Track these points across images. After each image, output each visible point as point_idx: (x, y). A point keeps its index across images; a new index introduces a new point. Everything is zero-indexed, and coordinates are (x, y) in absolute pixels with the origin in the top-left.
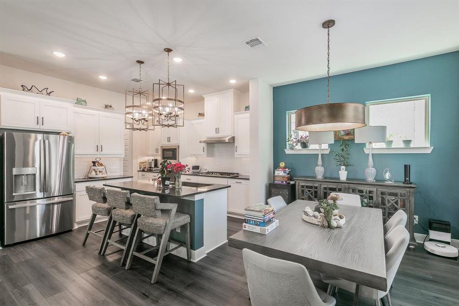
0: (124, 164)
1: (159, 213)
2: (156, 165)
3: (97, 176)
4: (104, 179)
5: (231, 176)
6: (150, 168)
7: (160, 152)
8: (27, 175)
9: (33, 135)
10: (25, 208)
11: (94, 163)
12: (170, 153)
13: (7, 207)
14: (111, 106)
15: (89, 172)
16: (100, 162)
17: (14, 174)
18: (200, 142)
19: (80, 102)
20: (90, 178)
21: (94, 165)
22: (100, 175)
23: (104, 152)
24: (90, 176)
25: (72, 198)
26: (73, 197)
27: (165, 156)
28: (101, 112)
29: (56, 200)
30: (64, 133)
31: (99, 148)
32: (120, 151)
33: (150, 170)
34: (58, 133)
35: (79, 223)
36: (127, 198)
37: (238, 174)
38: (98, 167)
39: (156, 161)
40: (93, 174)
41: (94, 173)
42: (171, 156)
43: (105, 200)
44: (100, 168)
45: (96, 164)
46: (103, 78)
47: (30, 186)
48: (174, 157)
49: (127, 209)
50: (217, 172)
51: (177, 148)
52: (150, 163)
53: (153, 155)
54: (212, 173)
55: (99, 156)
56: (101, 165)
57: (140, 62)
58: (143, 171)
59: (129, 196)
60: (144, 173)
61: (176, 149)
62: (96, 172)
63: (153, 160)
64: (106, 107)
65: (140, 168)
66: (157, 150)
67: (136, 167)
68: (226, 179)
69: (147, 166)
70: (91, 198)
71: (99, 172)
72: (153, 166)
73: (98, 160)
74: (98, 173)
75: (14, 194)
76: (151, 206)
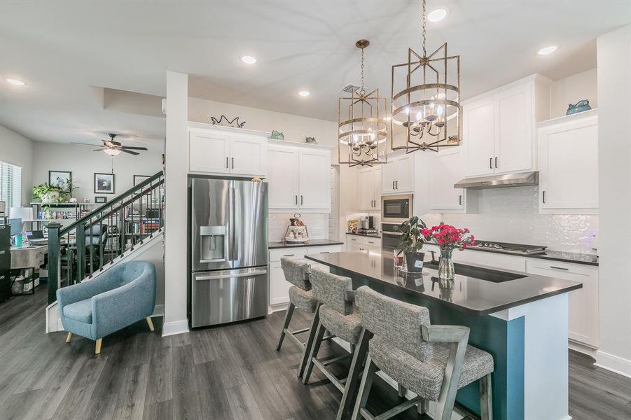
0: (330, 222)
1: (428, 351)
2: (371, 226)
3: (296, 240)
4: (305, 245)
5: (529, 252)
6: (363, 229)
7: (380, 206)
8: (215, 236)
9: (226, 182)
10: (218, 280)
11: (292, 220)
12: (398, 206)
13: (195, 278)
14: (313, 139)
15: (287, 234)
16: (300, 219)
17: (201, 234)
18: (456, 186)
19: (275, 136)
20: (288, 242)
21: (293, 224)
22: (300, 239)
23: (305, 205)
24: (288, 239)
25: (265, 272)
26: (266, 269)
27: (388, 212)
28: (301, 148)
29: (250, 272)
30: (257, 178)
31: (299, 200)
32: (326, 204)
33: (363, 233)
34: (250, 179)
35: (274, 306)
36: (348, 293)
37: (544, 249)
38: (297, 227)
39: (371, 219)
40: (291, 237)
41: (292, 235)
42: (399, 212)
43: (308, 285)
44: (300, 228)
45: (295, 223)
46: (304, 94)
47: (218, 251)
48: (404, 213)
49: (347, 313)
50: (494, 243)
51: (410, 199)
52: (363, 223)
53: (366, 211)
54: (483, 243)
55: (298, 211)
56: (301, 224)
57: (363, 44)
58: (354, 233)
59: (350, 288)
60: (355, 237)
61: (408, 200)
62: (295, 234)
63: (367, 218)
64: (307, 140)
65: (349, 229)
66: (374, 204)
67: (344, 228)
68: (523, 259)
69: (359, 227)
70: (288, 278)
71: (299, 234)
72: (367, 226)
73: (297, 216)
74: (297, 235)
75: (201, 261)
76: (408, 329)
